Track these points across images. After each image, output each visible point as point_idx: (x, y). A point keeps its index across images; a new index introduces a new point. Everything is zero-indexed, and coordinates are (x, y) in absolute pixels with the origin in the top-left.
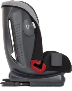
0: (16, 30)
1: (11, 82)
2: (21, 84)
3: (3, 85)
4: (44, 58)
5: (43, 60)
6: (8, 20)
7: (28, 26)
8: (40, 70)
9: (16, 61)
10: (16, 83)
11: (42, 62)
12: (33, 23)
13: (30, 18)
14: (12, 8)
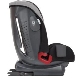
0: (23, 27)
1: (17, 72)
2: (26, 74)
3: (10, 75)
4: (49, 50)
5: (49, 52)
6: (16, 18)
7: (33, 23)
8: (47, 61)
9: (25, 55)
10: (21, 73)
11: (48, 54)
12: (38, 20)
13: (35, 15)
14: (18, 7)
